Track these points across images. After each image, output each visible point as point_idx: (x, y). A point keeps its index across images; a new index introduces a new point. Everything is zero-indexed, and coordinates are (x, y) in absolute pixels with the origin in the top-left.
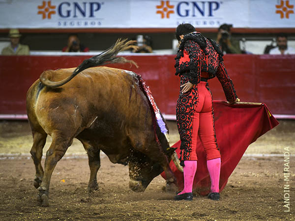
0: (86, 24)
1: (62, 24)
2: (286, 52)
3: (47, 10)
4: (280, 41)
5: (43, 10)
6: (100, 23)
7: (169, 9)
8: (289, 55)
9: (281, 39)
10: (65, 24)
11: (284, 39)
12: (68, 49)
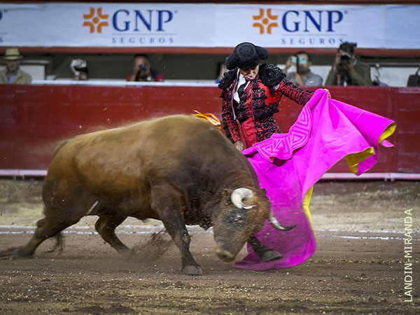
0: (152, 40)
1: (118, 40)
3: (96, 20)
5: (90, 20)
6: (171, 40)
7: (271, 21)
10: (122, 40)
12: (134, 77)
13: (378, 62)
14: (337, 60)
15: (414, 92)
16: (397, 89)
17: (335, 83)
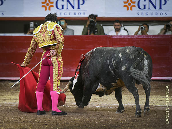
2: (119, 34)
4: (116, 26)
7: (50, 4)
8: (121, 36)
9: (116, 24)
11: (118, 24)
13: (102, 23)
14: (88, 23)
15: (119, 38)
16: (112, 36)
17: (87, 34)
